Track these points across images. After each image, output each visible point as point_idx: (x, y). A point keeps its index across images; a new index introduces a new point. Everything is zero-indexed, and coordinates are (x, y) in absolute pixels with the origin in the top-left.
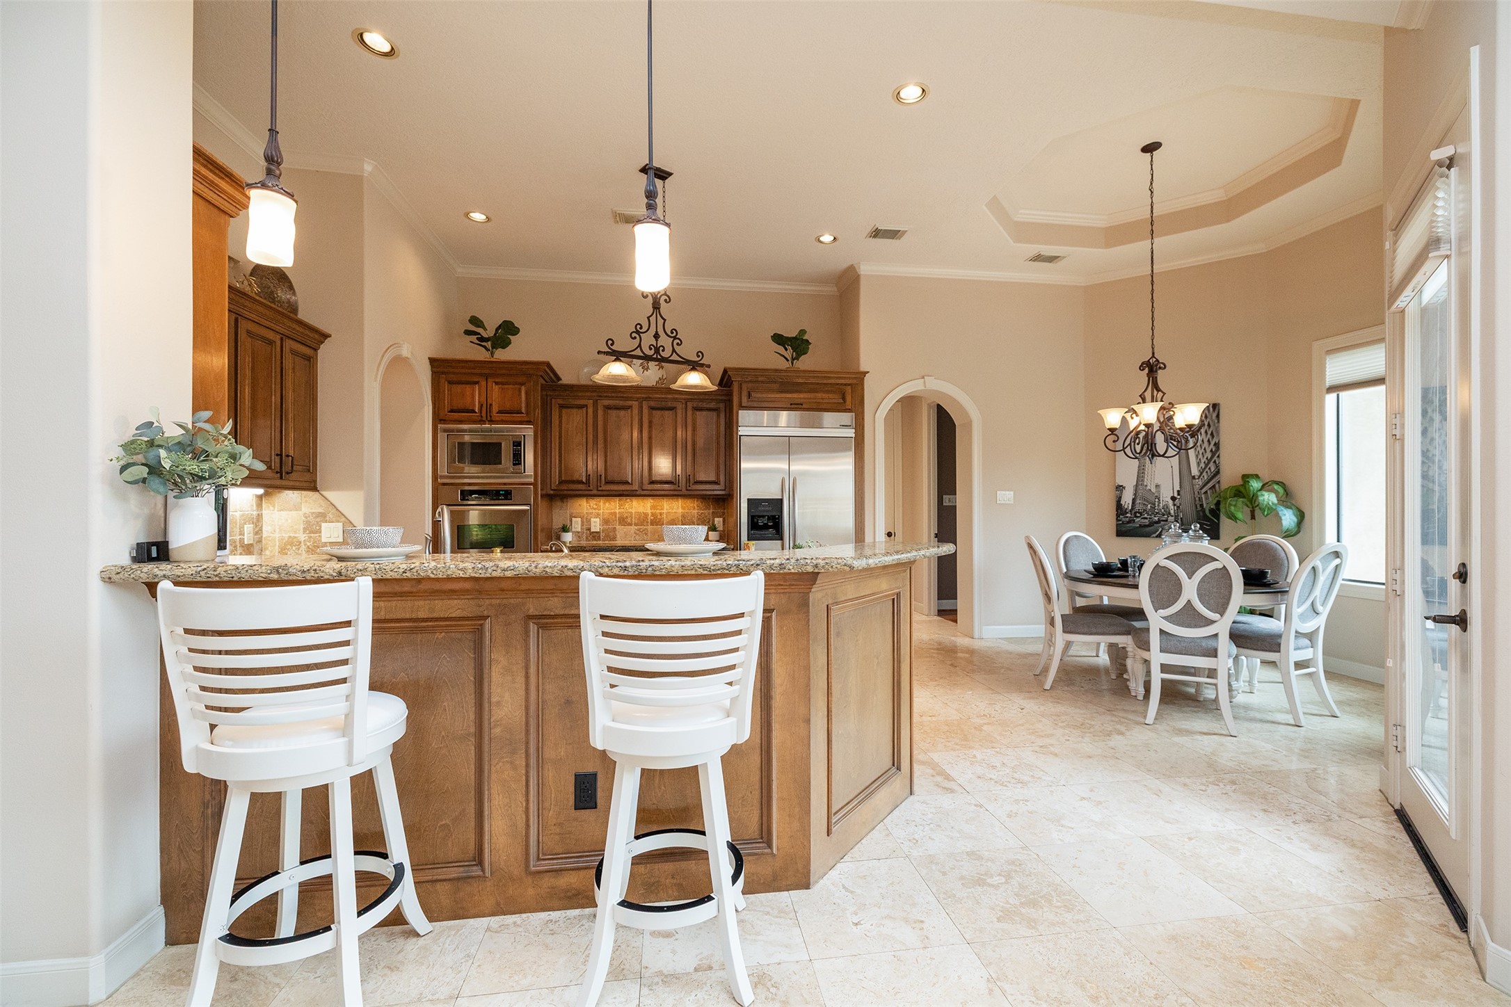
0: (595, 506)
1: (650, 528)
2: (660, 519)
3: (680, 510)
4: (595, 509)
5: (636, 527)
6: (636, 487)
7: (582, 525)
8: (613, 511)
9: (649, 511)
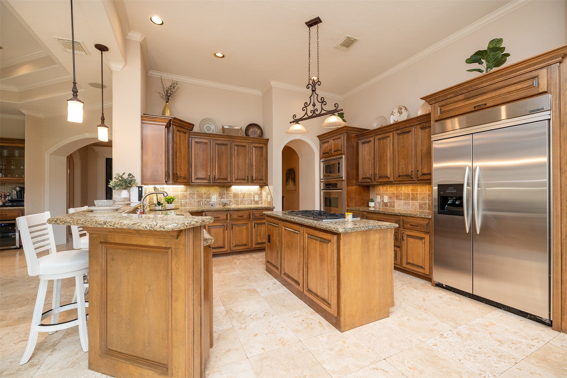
0: (385, 190)
1: (411, 202)
2: (416, 197)
3: (427, 192)
4: (386, 191)
5: (404, 201)
6: (392, 179)
7: (381, 199)
8: (393, 192)
9: (410, 193)
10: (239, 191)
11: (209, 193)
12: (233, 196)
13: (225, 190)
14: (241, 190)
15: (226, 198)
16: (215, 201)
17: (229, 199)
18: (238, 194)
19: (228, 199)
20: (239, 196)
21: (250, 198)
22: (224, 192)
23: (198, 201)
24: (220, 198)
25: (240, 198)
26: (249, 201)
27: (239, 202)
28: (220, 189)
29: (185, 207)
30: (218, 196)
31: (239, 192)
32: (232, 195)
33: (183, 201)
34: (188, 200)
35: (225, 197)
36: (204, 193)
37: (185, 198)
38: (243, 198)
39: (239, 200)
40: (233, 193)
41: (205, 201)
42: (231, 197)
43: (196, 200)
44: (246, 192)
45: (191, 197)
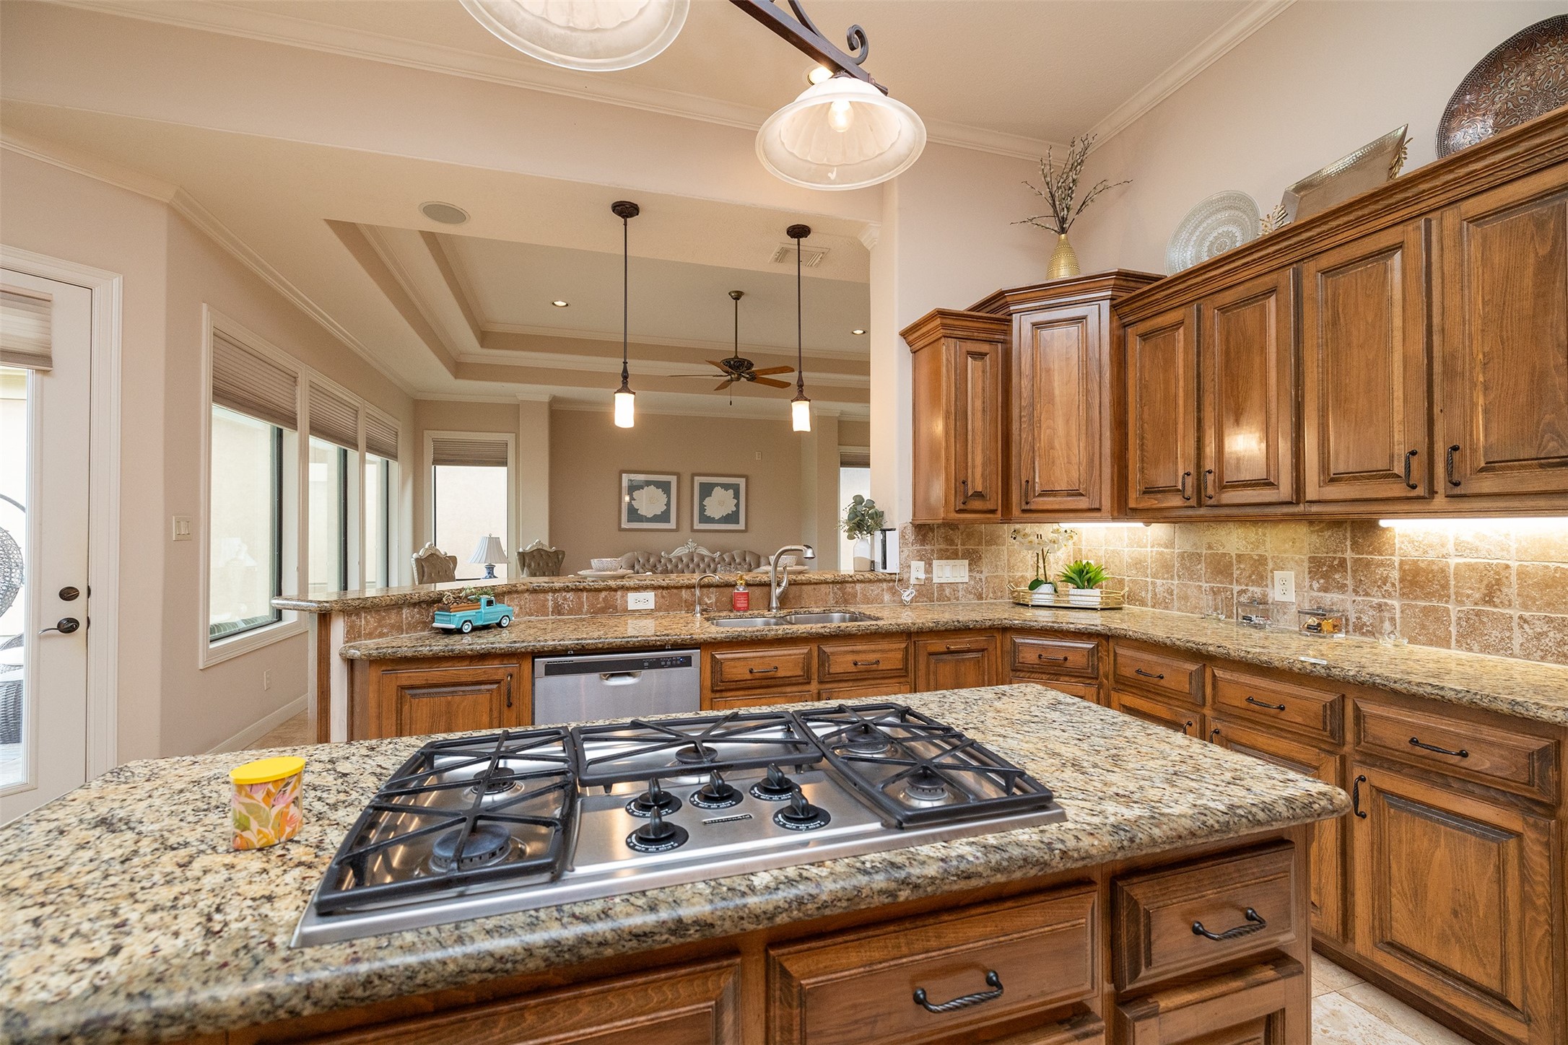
10: (1450, 548)
11: (1260, 555)
12: (1402, 580)
13: (1348, 543)
14: (1460, 548)
15: (1355, 591)
16: (1291, 597)
17: (1376, 600)
18: (1443, 571)
19: (1367, 594)
20: (1445, 586)
21: (1556, 611)
22: (1339, 555)
23: (1212, 588)
24: (1316, 585)
25: (1461, 603)
26: (1541, 627)
27: (1453, 629)
28: (1314, 537)
29: (1166, 608)
30: (1307, 576)
31: (1453, 561)
32: (1395, 575)
33: (1159, 582)
34: (1176, 582)
35: (1349, 582)
36: (1239, 556)
37: (1168, 572)
38: (1489, 599)
39: (1447, 610)
40: (1402, 563)
41: (1240, 593)
42: (1388, 587)
43: (1205, 585)
44: (1514, 565)
45: (1188, 569)
